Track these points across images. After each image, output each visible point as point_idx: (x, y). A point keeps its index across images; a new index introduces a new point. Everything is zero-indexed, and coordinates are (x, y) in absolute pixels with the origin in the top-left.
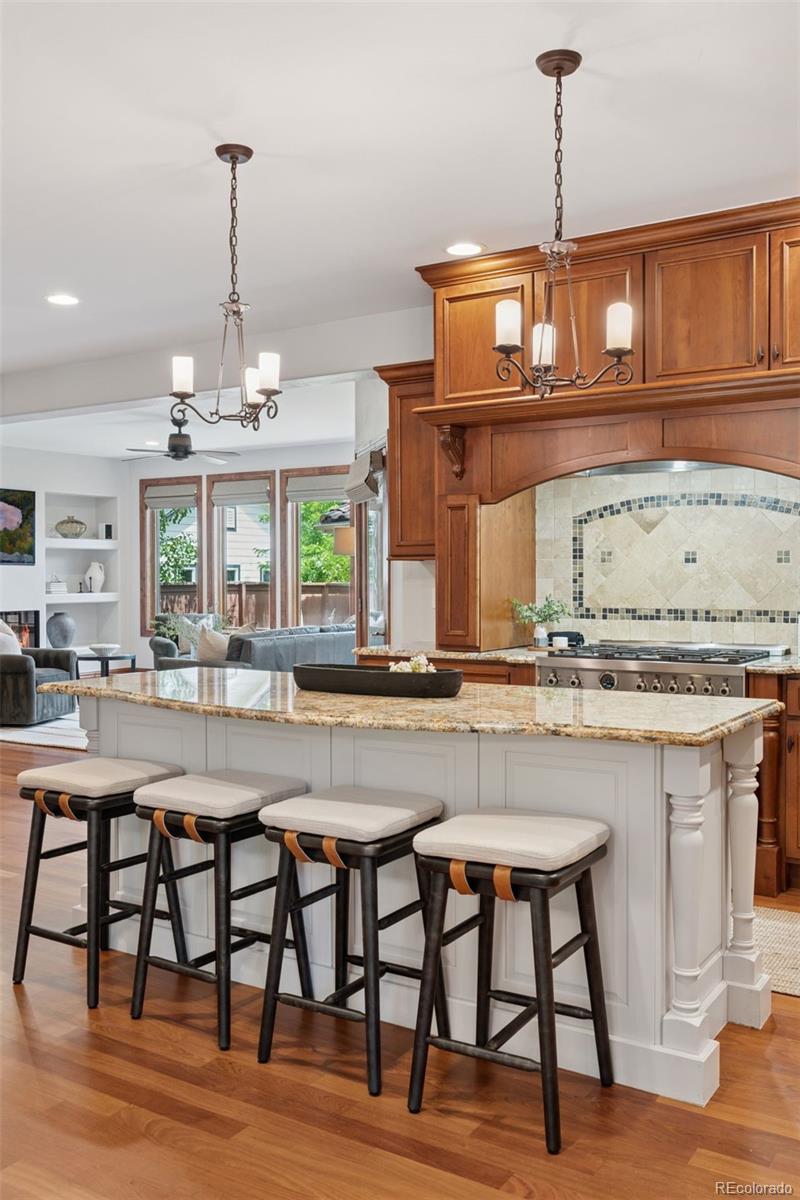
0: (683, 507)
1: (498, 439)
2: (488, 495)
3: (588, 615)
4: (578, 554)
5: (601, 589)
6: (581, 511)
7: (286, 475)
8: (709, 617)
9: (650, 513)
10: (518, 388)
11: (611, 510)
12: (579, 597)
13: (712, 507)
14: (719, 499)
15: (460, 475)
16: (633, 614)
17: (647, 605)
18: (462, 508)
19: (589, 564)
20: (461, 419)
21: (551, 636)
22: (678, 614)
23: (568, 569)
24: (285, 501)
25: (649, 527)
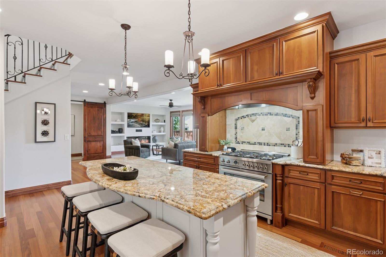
0: (261, 116)
1: (212, 100)
2: (210, 114)
3: (238, 143)
4: (236, 128)
5: (241, 136)
6: (237, 117)
8: (268, 145)
9: (253, 117)
10: (216, 87)
11: (244, 117)
12: (236, 138)
13: (269, 116)
14: (271, 114)
15: (204, 108)
16: (249, 143)
17: (253, 141)
18: (204, 117)
19: (238, 130)
20: (203, 95)
21: (228, 148)
22: (260, 144)
23: (234, 131)
25: (253, 121)
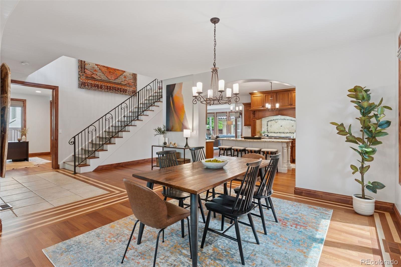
0: (280, 120)
1: (259, 113)
2: (258, 119)
3: (269, 133)
4: (267, 125)
5: (270, 130)
6: (268, 120)
7: (216, 113)
8: (284, 133)
9: (276, 121)
10: (261, 107)
11: (272, 120)
12: (268, 131)
13: (284, 120)
14: (285, 119)
15: (254, 117)
16: (274, 133)
17: (276, 132)
18: (254, 120)
19: (269, 127)
20: (254, 110)
21: (265, 135)
22: (280, 133)
23: (266, 127)
24: (216, 117)
25: (276, 122)
